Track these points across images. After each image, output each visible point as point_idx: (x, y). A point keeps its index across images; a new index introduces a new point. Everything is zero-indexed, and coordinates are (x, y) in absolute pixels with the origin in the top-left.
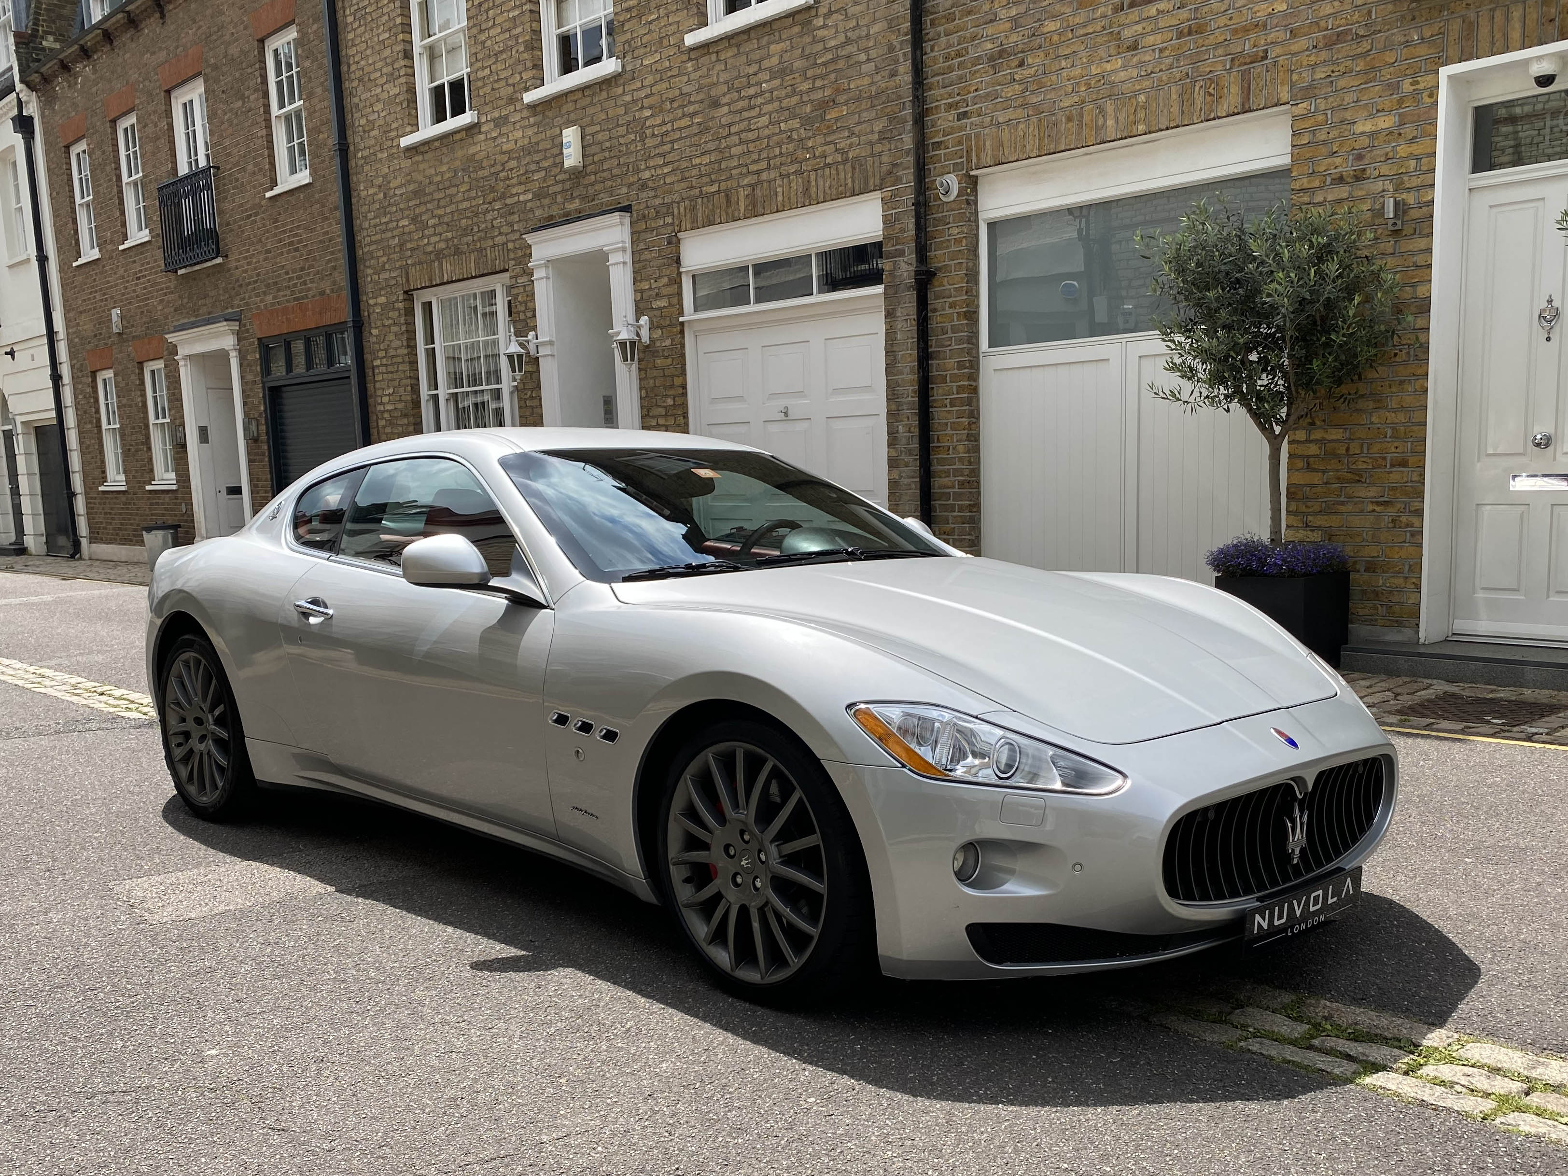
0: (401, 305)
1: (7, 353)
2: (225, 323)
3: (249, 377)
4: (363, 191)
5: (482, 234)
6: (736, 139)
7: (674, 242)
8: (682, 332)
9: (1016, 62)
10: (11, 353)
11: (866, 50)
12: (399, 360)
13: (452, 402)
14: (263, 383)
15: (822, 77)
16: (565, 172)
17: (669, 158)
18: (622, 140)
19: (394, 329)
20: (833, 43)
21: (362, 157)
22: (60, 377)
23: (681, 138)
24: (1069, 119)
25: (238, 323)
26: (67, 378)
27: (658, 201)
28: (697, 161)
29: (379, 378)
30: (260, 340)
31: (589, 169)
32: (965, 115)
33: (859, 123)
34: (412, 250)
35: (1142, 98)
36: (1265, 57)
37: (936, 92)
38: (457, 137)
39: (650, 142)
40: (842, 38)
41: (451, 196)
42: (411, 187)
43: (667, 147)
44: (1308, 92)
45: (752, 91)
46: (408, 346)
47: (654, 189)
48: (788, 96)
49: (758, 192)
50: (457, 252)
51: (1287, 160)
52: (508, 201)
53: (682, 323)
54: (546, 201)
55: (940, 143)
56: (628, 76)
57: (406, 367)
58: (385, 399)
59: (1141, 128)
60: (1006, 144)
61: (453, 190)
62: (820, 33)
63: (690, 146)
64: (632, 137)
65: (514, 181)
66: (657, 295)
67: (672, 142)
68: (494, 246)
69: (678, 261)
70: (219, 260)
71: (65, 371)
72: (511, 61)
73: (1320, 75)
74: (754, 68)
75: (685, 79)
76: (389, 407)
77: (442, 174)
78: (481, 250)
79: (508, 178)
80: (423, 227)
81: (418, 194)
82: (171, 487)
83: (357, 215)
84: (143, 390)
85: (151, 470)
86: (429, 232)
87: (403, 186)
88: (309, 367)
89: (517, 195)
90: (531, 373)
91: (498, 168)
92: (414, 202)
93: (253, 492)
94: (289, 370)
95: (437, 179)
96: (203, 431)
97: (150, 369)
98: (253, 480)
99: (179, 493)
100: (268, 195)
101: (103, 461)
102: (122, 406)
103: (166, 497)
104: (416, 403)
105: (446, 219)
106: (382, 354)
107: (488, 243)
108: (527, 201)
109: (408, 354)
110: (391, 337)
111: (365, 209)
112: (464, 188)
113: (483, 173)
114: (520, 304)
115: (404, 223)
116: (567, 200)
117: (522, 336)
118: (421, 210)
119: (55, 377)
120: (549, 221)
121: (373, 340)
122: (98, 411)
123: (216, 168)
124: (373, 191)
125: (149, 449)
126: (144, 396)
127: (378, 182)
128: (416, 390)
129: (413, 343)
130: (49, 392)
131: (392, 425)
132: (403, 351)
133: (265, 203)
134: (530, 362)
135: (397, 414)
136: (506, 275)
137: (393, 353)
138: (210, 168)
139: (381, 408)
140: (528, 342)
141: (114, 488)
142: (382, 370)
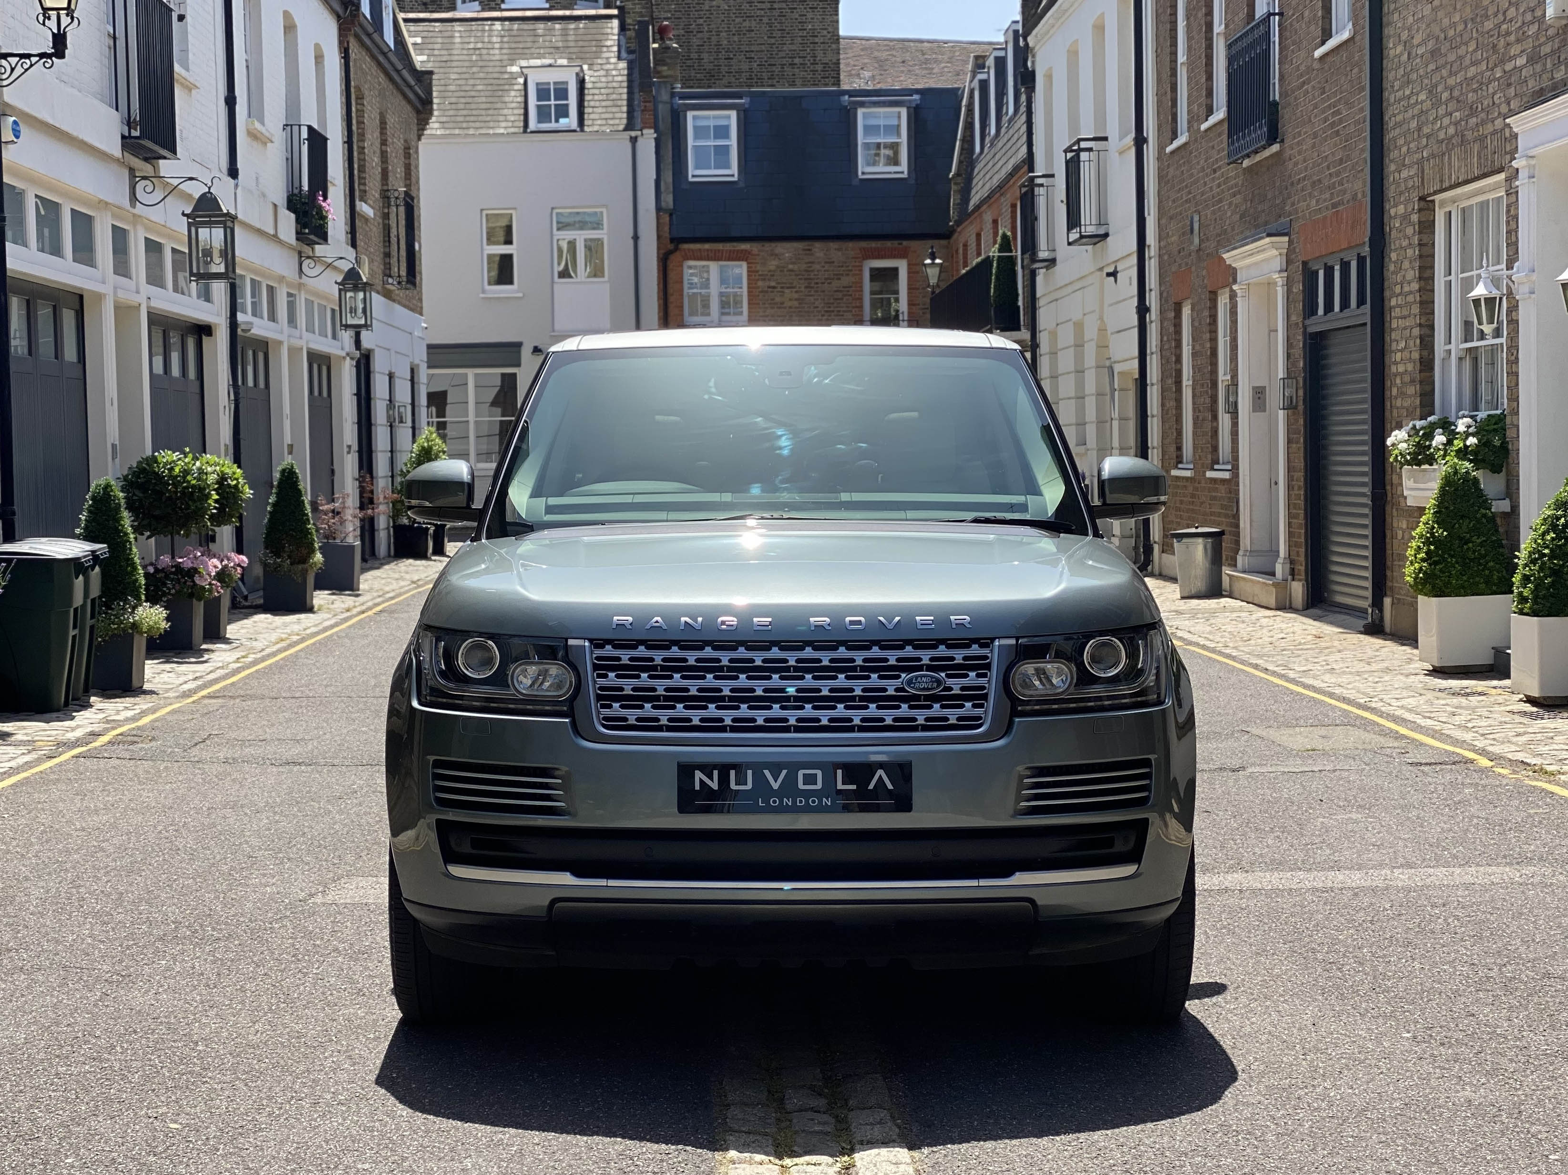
0: (1415, 218)
1: (1109, 275)
2: (1268, 240)
3: (1294, 318)
4: (1394, 50)
5: (1483, 115)
10: (1114, 274)
12: (1410, 298)
13: (1467, 364)
14: (1305, 327)
16: (1550, 26)
19: (1410, 252)
22: (1148, 310)
25: (1286, 239)
26: (1153, 315)
29: (1394, 323)
30: (1305, 264)
34: (1428, 137)
41: (1461, 58)
42: (1431, 44)
46: (1420, 278)
50: (1463, 142)
52: (1509, 67)
54: (1538, 67)
57: (1416, 309)
58: (1399, 355)
61: (1462, 51)
65: (1512, 38)
68: (1494, 132)
70: (1275, 148)
71: (1153, 300)
76: (1401, 369)
77: (1454, 25)
78: (1482, 139)
79: (1508, 33)
80: (1436, 105)
81: (1435, 53)
82: (1226, 475)
83: (1386, 85)
84: (1214, 331)
85: (1215, 449)
86: (1442, 111)
87: (1424, 42)
88: (1345, 304)
89: (1514, 57)
90: (1514, 323)
91: (1501, 17)
92: (1431, 67)
93: (1290, 487)
94: (1329, 307)
95: (1451, 33)
96: (1259, 394)
97: (1223, 300)
98: (1290, 469)
99: (1232, 484)
100: (1318, 53)
101: (1179, 433)
102: (1195, 355)
103: (1222, 488)
104: (1427, 364)
105: (1456, 93)
106: (1398, 289)
107: (1490, 128)
108: (1524, 66)
109: (1420, 290)
110: (1406, 264)
111: (1392, 76)
112: (1472, 46)
113: (1489, 25)
114: (1513, 218)
115: (1422, 97)
116: (1556, 66)
117: (1509, 267)
118: (1436, 78)
119: (1142, 310)
120: (1540, 97)
121: (1392, 267)
122: (1179, 360)
123: (1281, 14)
124: (1399, 49)
125: (1215, 417)
126: (1214, 340)
127: (1405, 36)
128: (1427, 342)
129: (1427, 274)
130: (1135, 332)
131: (1402, 394)
132: (1415, 286)
133: (1316, 65)
134: (1513, 308)
135: (1407, 378)
136: (1502, 176)
137: (1406, 289)
138: (1270, 15)
139: (1394, 369)
140: (1510, 278)
141: (1188, 474)
142: (1397, 312)
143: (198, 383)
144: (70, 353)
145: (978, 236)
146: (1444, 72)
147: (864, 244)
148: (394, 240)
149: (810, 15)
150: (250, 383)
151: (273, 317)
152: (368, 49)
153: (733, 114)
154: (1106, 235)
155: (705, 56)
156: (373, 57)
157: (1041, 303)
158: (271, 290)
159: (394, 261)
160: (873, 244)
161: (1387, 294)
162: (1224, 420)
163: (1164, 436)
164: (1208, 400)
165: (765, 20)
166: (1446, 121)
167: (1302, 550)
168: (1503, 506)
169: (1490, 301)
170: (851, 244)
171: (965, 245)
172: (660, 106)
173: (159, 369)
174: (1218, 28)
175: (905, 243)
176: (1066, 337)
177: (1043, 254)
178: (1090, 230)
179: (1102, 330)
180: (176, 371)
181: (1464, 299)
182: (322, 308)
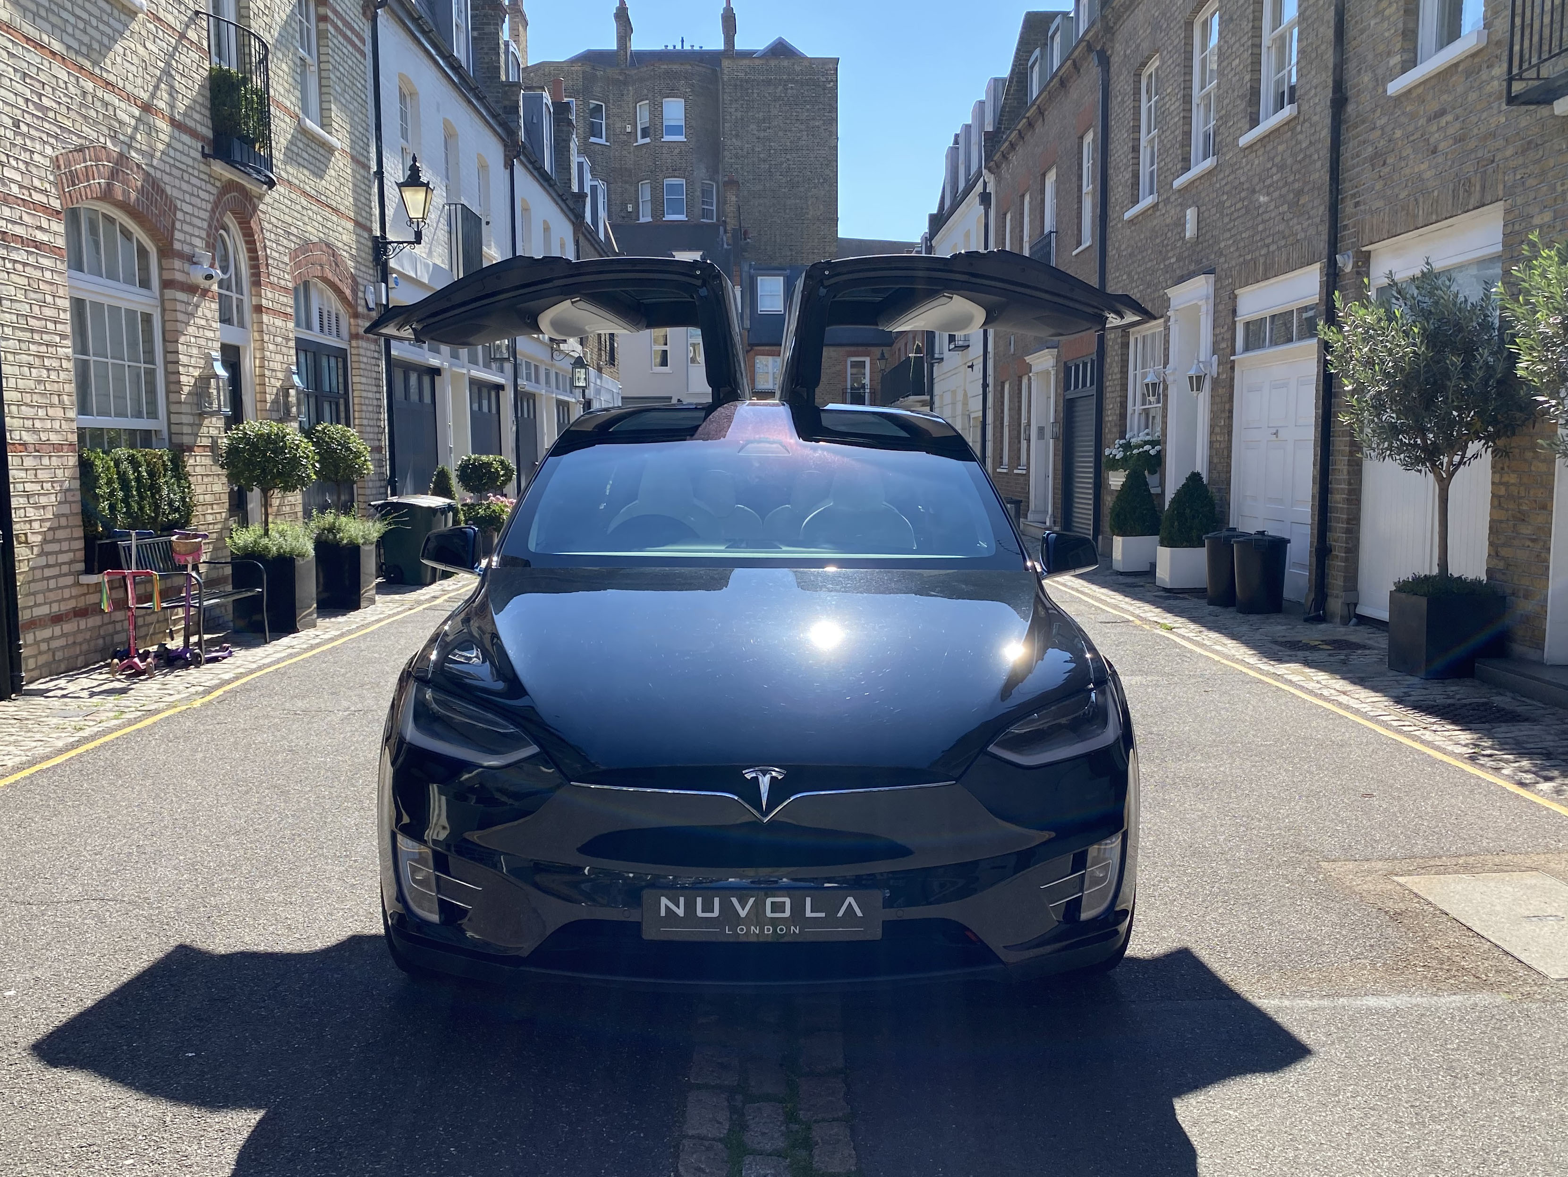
0: (1119, 340)
1: (969, 367)
2: (1047, 350)
3: (1059, 391)
4: (1111, 252)
5: (1155, 288)
6: (1260, 219)
7: (1234, 298)
8: (1232, 368)
9: (1382, 163)
10: (971, 367)
11: (1318, 151)
12: (1116, 382)
13: (1143, 417)
14: (1064, 396)
15: (1299, 172)
16: (1188, 242)
17: (1233, 232)
18: (1215, 218)
19: (1116, 358)
20: (1304, 145)
21: (1113, 226)
22: (988, 386)
23: (1238, 217)
24: (1403, 209)
25: (1056, 350)
26: (990, 389)
27: (1227, 265)
28: (1244, 235)
29: (1108, 395)
30: (1065, 363)
31: (1200, 239)
32: (1357, 204)
33: (1313, 208)
35: (1436, 193)
36: (1493, 161)
37: (1347, 185)
38: (1150, 212)
39: (1226, 220)
40: (1308, 142)
41: (1144, 257)
42: (1129, 250)
43: (1232, 224)
44: (1510, 192)
45: (1268, 182)
46: (1121, 372)
47: (1225, 256)
48: (1284, 186)
49: (1268, 262)
51: (1500, 248)
52: (1167, 263)
53: (1233, 361)
54: (1181, 264)
55: (1346, 225)
56: (1219, 168)
57: (1118, 388)
58: (1109, 412)
59: (1434, 217)
60: (1375, 227)
61: (1145, 254)
62: (1300, 137)
63: (1242, 223)
64: (1218, 215)
65: (1170, 247)
66: (1223, 338)
67: (1234, 220)
68: (1159, 297)
69: (1234, 312)
71: (990, 380)
72: (1173, 155)
73: (1518, 177)
74: (1269, 165)
75: (1241, 171)
76: (1110, 419)
77: (1141, 240)
78: (1153, 300)
79: (1167, 245)
80: (1132, 281)
81: (1131, 255)
82: (1024, 472)
83: (1107, 270)
84: (1020, 397)
85: (1019, 458)
86: (1134, 285)
87: (1126, 249)
88: (1084, 385)
89: (1170, 258)
90: (1166, 396)
91: (1164, 237)
92: (1130, 261)
93: (1054, 479)
94: (1076, 386)
95: (1139, 244)
96: (1041, 430)
97: (1025, 381)
98: (1055, 469)
99: (1027, 475)
100: (1074, 253)
101: (1002, 450)
102: (1010, 409)
103: (1022, 478)
104: (1123, 416)
105: (1141, 275)
106: (1110, 377)
107: (1157, 295)
108: (1174, 263)
109: (1121, 378)
110: (1115, 364)
111: (1110, 266)
112: (1150, 251)
113: (1158, 241)
114: (1167, 342)
115: (1125, 277)
116: (1190, 263)
117: (1165, 367)
118: (1132, 267)
119: (985, 386)
120: (1181, 280)
121: (1107, 366)
122: (1002, 412)
123: (1056, 232)
124: (1114, 252)
125: (1019, 442)
126: (1020, 402)
127: (1117, 245)
128: (1124, 405)
129: (1125, 370)
130: (981, 396)
131: (1110, 432)
132: (1118, 376)
133: (1073, 260)
134: (1166, 388)
135: (1113, 424)
136: (1162, 320)
137: (1114, 377)
138: (1051, 232)
139: (1107, 419)
140: (1164, 373)
141: (1005, 471)
142: (1109, 389)
143: (497, 416)
144: (427, 399)
145: (906, 344)
146: (1136, 265)
147: (848, 349)
148: (603, 343)
149: (823, 227)
150: (526, 416)
151: (537, 381)
152: (589, 240)
153: (782, 278)
154: (968, 346)
155: (768, 248)
156: (592, 245)
157: (935, 381)
158: (536, 367)
159: (603, 353)
160: (853, 349)
161: (1105, 379)
162: (1024, 443)
163: (994, 450)
164: (1016, 432)
165: (799, 229)
166: (1136, 290)
167: (1060, 511)
168: (1158, 490)
169: (1154, 385)
170: (840, 349)
171: (899, 349)
172: (744, 274)
173: (476, 407)
174: (1026, 238)
175: (869, 348)
176: (948, 398)
177: (936, 356)
178: (961, 343)
179: (965, 395)
180: (485, 409)
181: (1142, 383)
182: (564, 377)
